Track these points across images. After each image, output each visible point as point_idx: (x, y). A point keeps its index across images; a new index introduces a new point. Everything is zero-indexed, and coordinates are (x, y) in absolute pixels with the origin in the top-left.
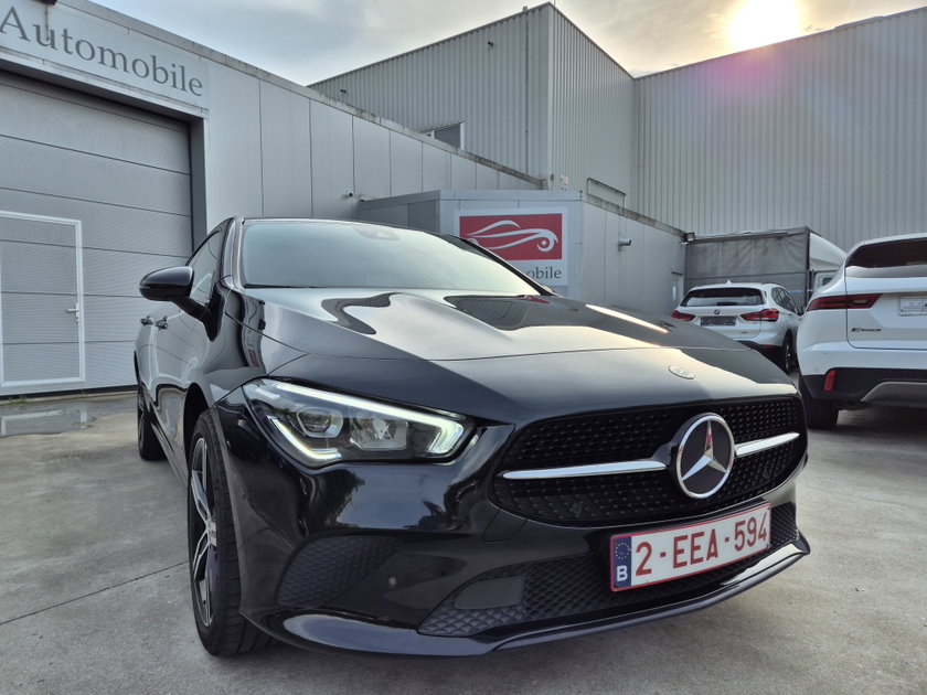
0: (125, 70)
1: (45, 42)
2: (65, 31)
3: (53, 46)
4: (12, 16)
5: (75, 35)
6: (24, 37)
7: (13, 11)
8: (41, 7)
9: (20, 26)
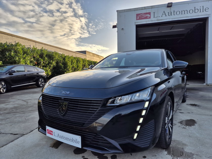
0: (187, 13)
1: (169, 15)
2: (174, 11)
3: (171, 15)
4: (164, 13)
5: (176, 11)
6: (166, 16)
7: (164, 12)
8: (169, 8)
9: (165, 14)
